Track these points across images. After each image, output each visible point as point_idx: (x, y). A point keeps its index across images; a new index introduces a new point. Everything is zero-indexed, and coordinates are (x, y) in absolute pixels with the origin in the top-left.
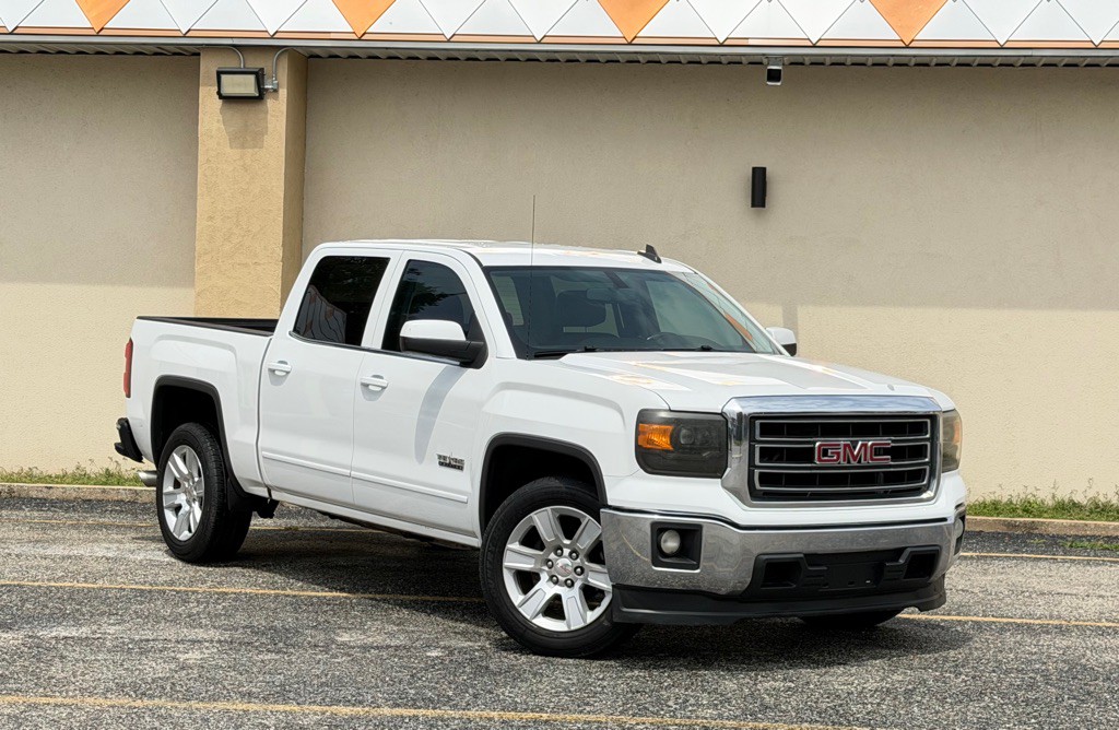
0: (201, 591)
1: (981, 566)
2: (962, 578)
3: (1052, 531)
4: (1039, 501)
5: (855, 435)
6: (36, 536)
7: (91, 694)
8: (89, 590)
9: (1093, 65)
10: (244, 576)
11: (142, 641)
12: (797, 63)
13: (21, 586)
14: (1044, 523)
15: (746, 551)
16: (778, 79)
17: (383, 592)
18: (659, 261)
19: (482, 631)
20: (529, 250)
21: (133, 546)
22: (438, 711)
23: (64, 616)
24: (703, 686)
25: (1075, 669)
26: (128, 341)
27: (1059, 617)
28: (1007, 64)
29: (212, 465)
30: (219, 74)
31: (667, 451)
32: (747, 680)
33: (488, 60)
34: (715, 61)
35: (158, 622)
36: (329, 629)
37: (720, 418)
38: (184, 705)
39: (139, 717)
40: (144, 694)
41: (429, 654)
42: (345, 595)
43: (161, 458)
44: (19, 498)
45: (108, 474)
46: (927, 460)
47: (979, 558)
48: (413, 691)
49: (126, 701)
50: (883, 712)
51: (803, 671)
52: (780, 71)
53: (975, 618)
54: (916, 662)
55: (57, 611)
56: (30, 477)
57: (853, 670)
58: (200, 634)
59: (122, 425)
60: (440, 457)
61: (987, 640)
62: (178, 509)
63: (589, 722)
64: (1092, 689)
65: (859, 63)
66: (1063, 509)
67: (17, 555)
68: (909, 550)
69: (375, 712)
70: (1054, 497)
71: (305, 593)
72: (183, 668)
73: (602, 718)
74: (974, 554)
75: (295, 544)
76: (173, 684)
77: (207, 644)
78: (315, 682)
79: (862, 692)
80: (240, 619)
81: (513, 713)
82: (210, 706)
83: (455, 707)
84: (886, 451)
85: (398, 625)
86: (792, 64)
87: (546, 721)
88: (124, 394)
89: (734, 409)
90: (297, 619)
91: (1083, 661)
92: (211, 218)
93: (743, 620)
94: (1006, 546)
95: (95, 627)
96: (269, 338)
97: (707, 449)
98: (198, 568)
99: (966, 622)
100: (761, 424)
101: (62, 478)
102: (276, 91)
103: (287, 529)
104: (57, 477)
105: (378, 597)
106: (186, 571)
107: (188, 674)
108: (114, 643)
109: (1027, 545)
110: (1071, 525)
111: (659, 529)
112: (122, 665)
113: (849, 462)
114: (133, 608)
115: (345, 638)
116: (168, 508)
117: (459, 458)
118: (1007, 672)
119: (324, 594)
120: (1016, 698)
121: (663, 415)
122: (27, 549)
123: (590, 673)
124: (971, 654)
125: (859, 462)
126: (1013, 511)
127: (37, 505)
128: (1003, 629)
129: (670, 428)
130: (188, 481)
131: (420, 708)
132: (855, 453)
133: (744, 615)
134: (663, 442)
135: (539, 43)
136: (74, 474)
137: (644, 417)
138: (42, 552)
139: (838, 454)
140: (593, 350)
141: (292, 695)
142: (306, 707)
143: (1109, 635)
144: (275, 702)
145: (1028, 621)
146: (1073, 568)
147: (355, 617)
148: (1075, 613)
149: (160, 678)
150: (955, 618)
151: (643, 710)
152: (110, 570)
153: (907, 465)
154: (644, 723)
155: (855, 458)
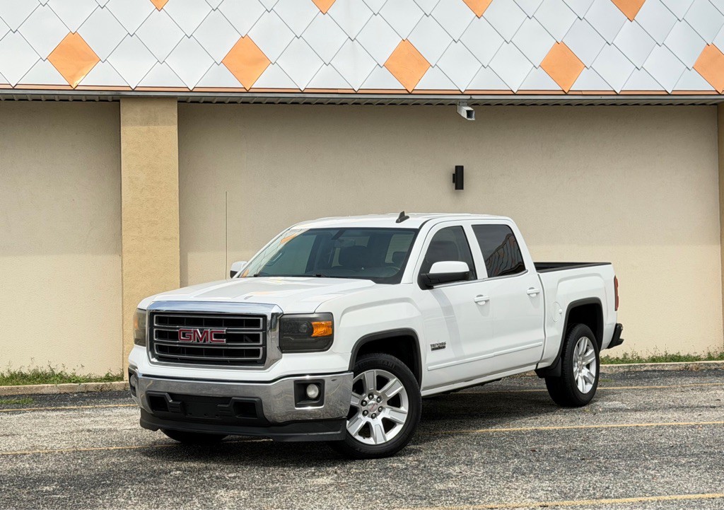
132: (201, 336)
135: (356, 93)
139: (191, 336)
155: (201, 339)
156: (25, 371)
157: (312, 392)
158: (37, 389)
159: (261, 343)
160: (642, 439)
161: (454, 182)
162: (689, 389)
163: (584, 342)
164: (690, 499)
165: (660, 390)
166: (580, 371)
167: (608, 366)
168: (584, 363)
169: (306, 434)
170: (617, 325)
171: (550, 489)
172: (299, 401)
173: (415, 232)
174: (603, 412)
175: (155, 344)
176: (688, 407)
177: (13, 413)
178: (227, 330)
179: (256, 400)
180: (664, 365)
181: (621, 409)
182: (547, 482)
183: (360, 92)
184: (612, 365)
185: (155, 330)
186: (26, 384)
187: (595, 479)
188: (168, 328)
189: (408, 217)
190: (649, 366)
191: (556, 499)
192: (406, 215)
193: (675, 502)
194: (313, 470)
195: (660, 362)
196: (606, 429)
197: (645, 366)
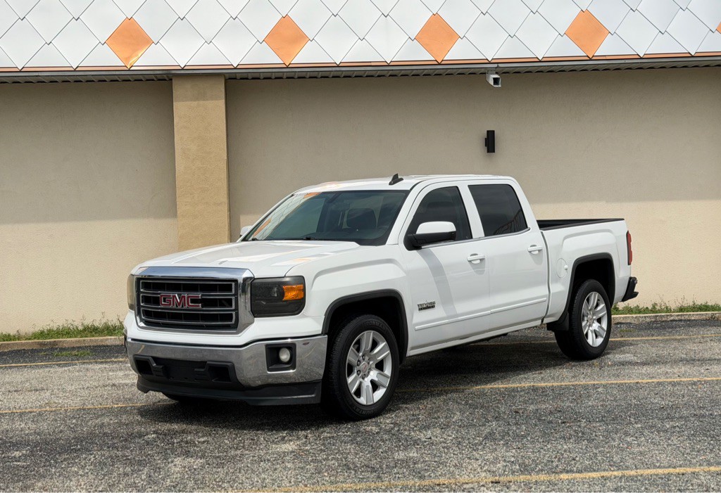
155: (179, 304)
156: (96, 324)
157: (285, 356)
158: (102, 341)
159: (233, 307)
160: (635, 398)
161: (486, 146)
162: (708, 339)
163: (594, 297)
164: (657, 475)
165: (679, 340)
166: (590, 326)
167: (634, 316)
168: (594, 317)
169: (280, 398)
170: (631, 278)
171: (513, 459)
172: (271, 366)
173: (406, 193)
174: (612, 365)
175: (142, 309)
176: (699, 360)
177: (65, 365)
178: (202, 295)
179: (229, 364)
180: (690, 315)
181: (630, 363)
182: (514, 451)
183: (392, 64)
184: (639, 315)
185: (141, 295)
186: (93, 336)
187: (565, 447)
188: (150, 293)
189: (402, 179)
190: (675, 316)
191: (513, 472)
192: (399, 177)
193: (639, 478)
194: (284, 434)
195: (687, 312)
196: (605, 386)
197: (671, 316)
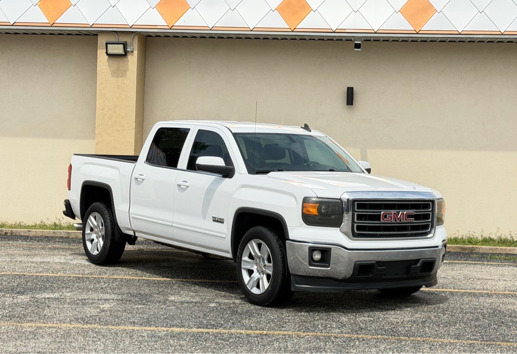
0: (105, 277)
1: (451, 267)
2: (443, 272)
3: (481, 251)
4: (475, 238)
5: (398, 209)
6: (27, 253)
7: (64, 323)
8: (55, 277)
9: (500, 42)
10: (123, 271)
11: (82, 299)
12: (367, 40)
13: (25, 275)
14: (477, 248)
15: (350, 260)
16: (359, 48)
17: (186, 278)
18: (310, 131)
19: (232, 295)
20: (254, 126)
21: (71, 257)
22: (218, 330)
23: (46, 288)
24: (333, 319)
25: (495, 312)
26: (69, 165)
27: (487, 289)
28: (462, 41)
29: (108, 221)
30: (107, 44)
31: (316, 215)
32: (352, 317)
33: (228, 38)
34: (330, 39)
35: (89, 291)
36: (165, 295)
37: (339, 201)
38: (106, 327)
39: (87, 332)
40: (87, 322)
41: (210, 305)
42: (169, 279)
43: (84, 217)
44: (16, 235)
45: (55, 225)
46: (430, 220)
47: (449, 263)
48: (205, 321)
49: (80, 325)
50: (413, 331)
51: (376, 313)
52: (360, 44)
53: (450, 290)
54: (426, 309)
55: (43, 286)
56: (20, 226)
57: (398, 313)
58: (108, 296)
59: (67, 203)
60: (213, 217)
61: (456, 300)
62: (92, 241)
63: (285, 335)
64: (504, 321)
65: (395, 40)
66: (486, 241)
67: (20, 261)
68: (422, 260)
69: (190, 330)
70: (482, 236)
71: (152, 279)
72: (103, 311)
73: (290, 333)
74: (447, 262)
75: (144, 256)
76: (99, 318)
77: (112, 301)
78: (162, 317)
79: (403, 322)
80: (124, 289)
81: (251, 331)
82: (118, 328)
83: (225, 328)
84: (412, 216)
85: (195, 293)
86: (365, 40)
87: (266, 335)
88: (67, 189)
89: (345, 197)
90: (150, 290)
91: (499, 309)
92: (103, 109)
93: (347, 291)
94: (461, 258)
95: (61, 294)
96: (134, 164)
97: (333, 215)
98: (102, 267)
99: (446, 292)
100: (358, 204)
101: (35, 227)
102: (132, 52)
103: (139, 250)
104: (32, 226)
105: (184, 280)
106: (97, 269)
107: (105, 314)
108: (71, 300)
109: (471, 258)
110: (490, 249)
111: (312, 250)
112: (75, 310)
113: (396, 221)
114: (76, 285)
115: (172, 298)
116: (88, 240)
117: (222, 218)
118: (466, 313)
119: (160, 279)
120: (471, 324)
121: (314, 199)
122: (24, 259)
123: (282, 314)
124: (449, 305)
125: (400, 221)
126: (464, 242)
127: (25, 239)
128: (462, 295)
129: (317, 205)
130: (97, 228)
131: (209, 328)
132: (399, 217)
133: (349, 288)
134: (314, 211)
135: (252, 31)
136: (40, 225)
137: (306, 200)
138: (31, 260)
139: (391, 217)
140: (282, 170)
141: (152, 323)
142: (159, 328)
143: (510, 297)
144: (146, 326)
145: (474, 291)
146: (492, 268)
147: (175, 289)
148: (494, 288)
149: (94, 316)
150: (441, 290)
151: (307, 330)
152: (63, 268)
153: (421, 222)
154: (309, 335)
155: (398, 219)
183: (254, 30)
